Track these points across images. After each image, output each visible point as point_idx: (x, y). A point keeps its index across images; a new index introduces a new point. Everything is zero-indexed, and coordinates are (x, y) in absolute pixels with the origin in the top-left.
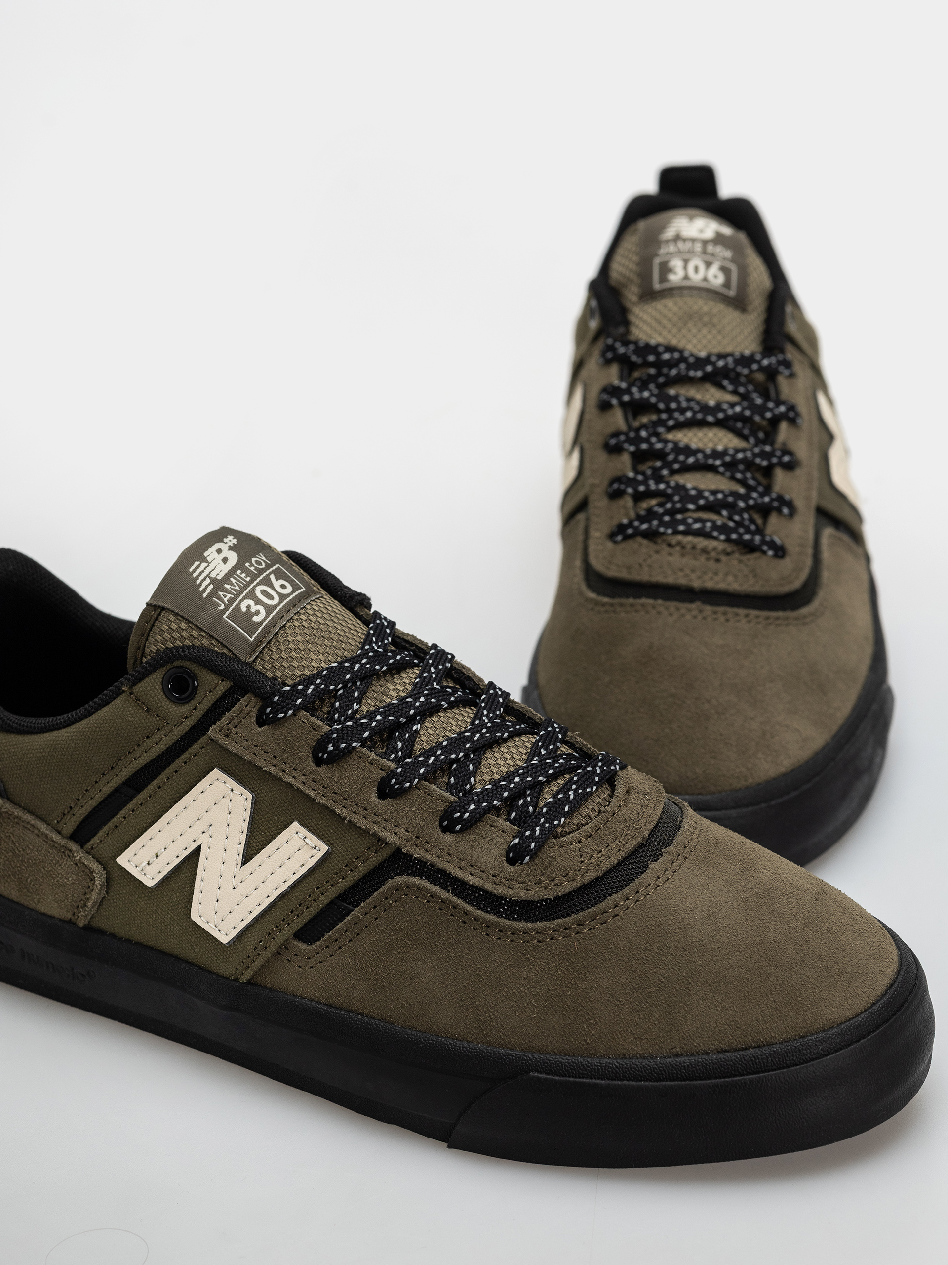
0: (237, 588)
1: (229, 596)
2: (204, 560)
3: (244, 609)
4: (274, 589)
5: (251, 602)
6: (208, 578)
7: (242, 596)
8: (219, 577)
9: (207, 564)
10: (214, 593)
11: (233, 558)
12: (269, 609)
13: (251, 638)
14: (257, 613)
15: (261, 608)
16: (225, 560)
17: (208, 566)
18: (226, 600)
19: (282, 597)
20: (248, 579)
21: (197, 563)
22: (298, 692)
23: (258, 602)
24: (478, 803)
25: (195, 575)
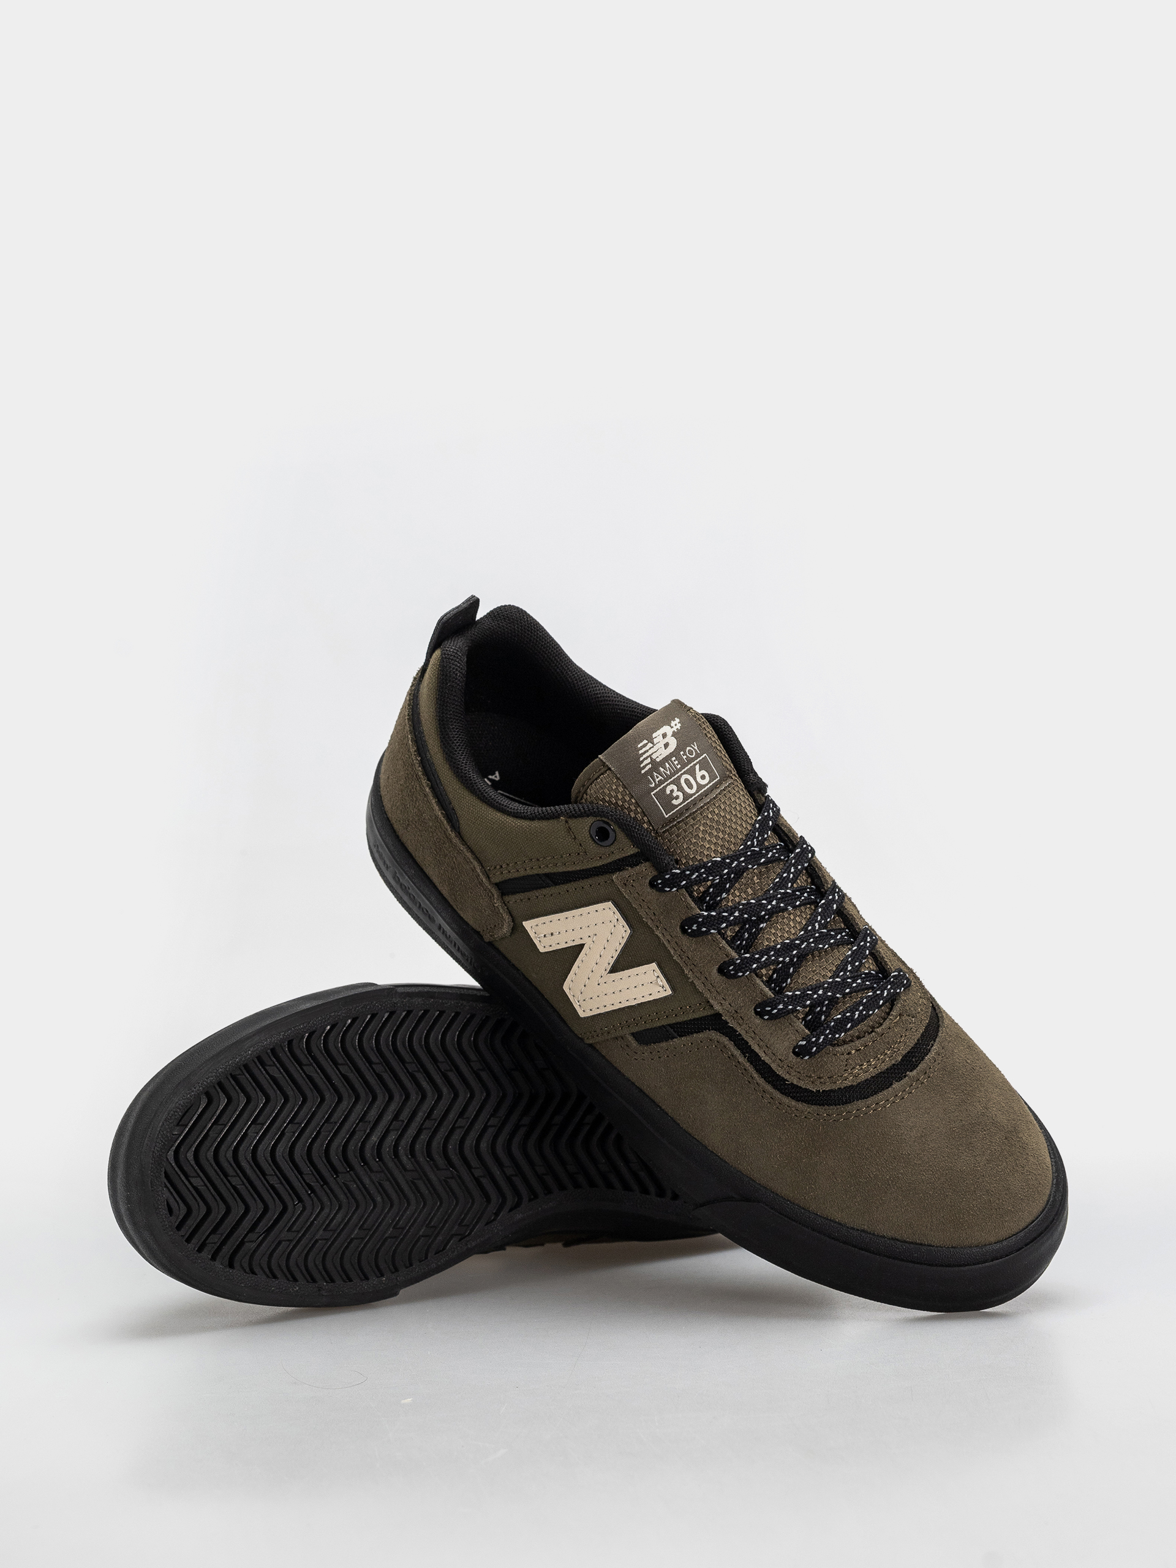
0: (668, 773)
1: (660, 778)
2: (651, 741)
3: (668, 792)
4: (695, 779)
5: (675, 788)
6: (649, 758)
7: (670, 780)
8: (658, 760)
9: (652, 745)
10: (650, 772)
11: (673, 743)
12: (686, 796)
13: (667, 815)
14: (677, 798)
15: (680, 794)
16: (666, 745)
17: (653, 747)
18: (657, 780)
19: (700, 787)
20: (679, 766)
21: (645, 742)
22: (686, 875)
23: (680, 789)
24: (786, 1005)
25: (641, 752)
